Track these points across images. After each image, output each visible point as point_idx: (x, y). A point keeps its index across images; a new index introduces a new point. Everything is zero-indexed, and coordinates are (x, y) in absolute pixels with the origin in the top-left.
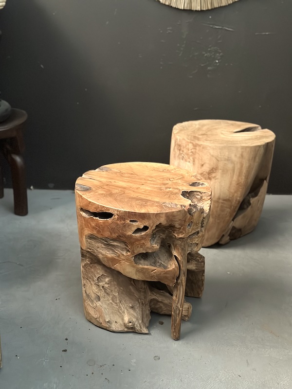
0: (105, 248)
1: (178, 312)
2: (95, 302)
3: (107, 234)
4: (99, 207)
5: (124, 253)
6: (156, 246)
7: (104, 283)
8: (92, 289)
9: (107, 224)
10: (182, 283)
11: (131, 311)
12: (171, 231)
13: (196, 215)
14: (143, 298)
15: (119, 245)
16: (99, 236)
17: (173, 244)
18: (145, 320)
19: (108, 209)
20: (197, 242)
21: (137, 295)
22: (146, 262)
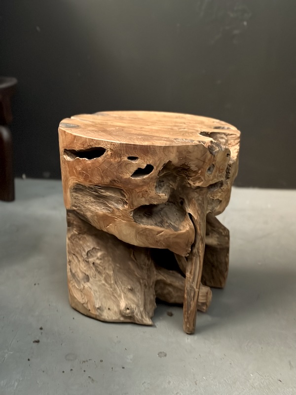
0: (94, 202)
1: (192, 295)
2: (83, 283)
3: (97, 179)
4: (86, 142)
5: (120, 207)
6: (164, 196)
7: (95, 258)
8: (79, 267)
9: (97, 164)
10: (198, 252)
11: (130, 295)
12: (184, 175)
13: (219, 158)
14: (146, 278)
15: (113, 195)
16: (87, 184)
17: (187, 198)
18: (149, 307)
19: (98, 142)
20: (220, 199)
21: (137, 273)
22: (150, 221)
